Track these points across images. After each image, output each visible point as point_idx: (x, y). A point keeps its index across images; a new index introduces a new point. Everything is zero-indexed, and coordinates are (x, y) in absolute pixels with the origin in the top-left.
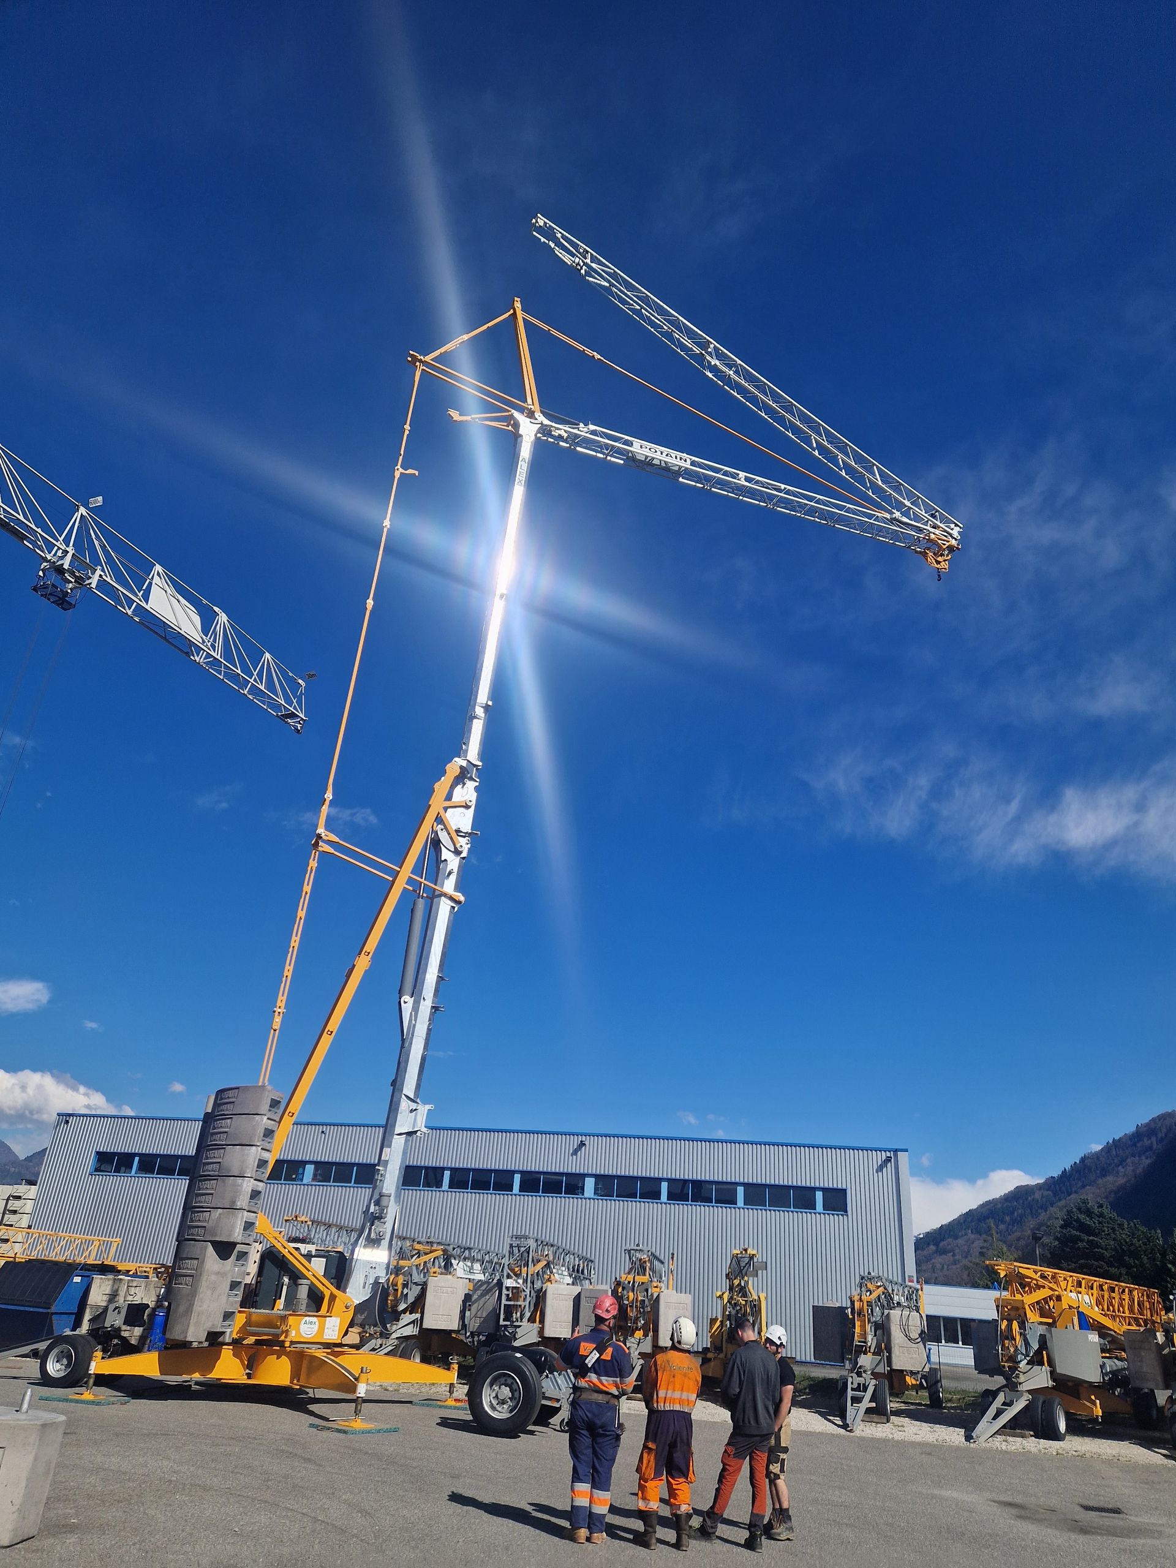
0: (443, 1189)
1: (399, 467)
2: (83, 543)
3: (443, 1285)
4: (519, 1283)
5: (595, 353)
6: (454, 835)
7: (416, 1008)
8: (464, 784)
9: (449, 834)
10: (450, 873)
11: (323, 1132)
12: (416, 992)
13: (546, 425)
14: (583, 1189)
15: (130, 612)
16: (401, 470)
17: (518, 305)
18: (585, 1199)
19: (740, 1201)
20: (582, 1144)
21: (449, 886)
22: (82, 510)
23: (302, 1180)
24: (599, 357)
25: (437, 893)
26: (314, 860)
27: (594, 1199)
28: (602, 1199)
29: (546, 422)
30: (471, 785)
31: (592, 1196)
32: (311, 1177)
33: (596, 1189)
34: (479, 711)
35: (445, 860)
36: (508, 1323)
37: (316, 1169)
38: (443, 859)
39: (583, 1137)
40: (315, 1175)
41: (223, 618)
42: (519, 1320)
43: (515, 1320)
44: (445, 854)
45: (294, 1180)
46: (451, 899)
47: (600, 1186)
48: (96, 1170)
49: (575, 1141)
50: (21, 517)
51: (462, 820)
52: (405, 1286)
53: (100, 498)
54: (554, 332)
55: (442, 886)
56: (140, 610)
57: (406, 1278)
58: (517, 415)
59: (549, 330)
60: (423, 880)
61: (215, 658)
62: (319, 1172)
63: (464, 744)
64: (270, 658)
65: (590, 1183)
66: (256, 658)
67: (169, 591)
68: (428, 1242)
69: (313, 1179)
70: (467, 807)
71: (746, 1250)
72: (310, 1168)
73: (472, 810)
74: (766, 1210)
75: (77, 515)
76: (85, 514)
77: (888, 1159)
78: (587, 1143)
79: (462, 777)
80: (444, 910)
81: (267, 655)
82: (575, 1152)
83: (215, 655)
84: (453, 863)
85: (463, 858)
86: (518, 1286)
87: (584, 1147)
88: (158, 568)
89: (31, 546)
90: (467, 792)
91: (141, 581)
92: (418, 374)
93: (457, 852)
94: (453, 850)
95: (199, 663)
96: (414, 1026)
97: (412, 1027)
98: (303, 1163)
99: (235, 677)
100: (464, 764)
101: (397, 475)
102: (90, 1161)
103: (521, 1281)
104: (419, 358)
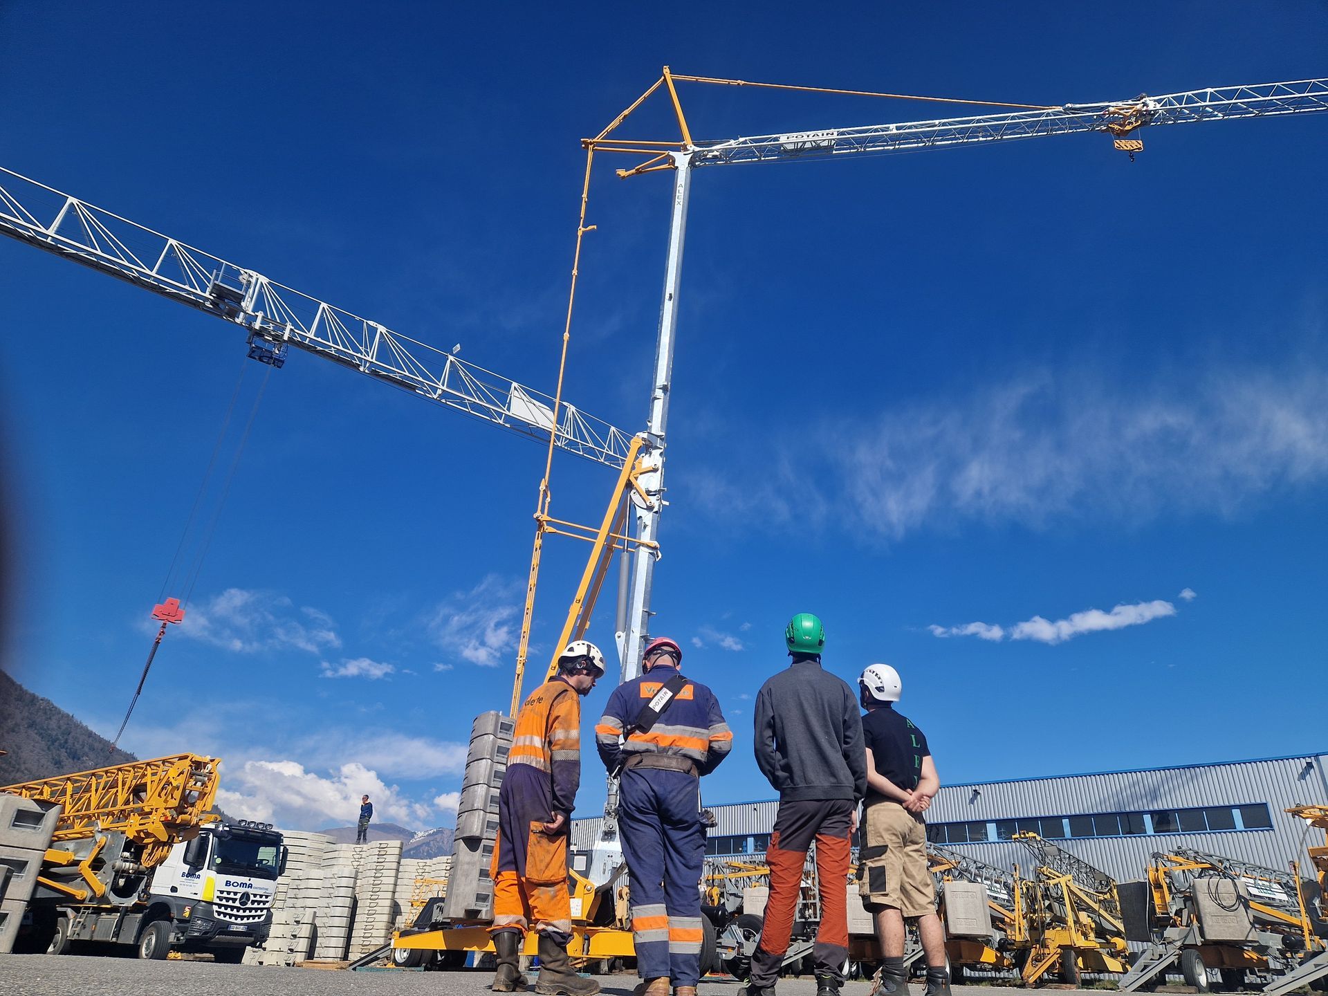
1: (581, 227)
2: (455, 381)
3: (757, 894)
5: (739, 81)
6: (645, 495)
7: (627, 641)
8: (651, 453)
9: (641, 496)
10: (645, 527)
12: (627, 629)
13: (698, 151)
14: (986, 834)
15: (501, 422)
16: (583, 229)
17: (666, 70)
18: (990, 843)
19: (1150, 829)
20: (976, 793)
21: (646, 537)
22: (451, 358)
23: (746, 851)
24: (743, 82)
25: (637, 544)
26: (538, 539)
27: (998, 843)
28: (1006, 842)
29: (697, 149)
30: (656, 453)
31: (997, 840)
32: (753, 848)
33: (999, 834)
34: (659, 393)
35: (641, 517)
36: (803, 920)
37: (756, 841)
38: (638, 516)
39: (977, 786)
40: (756, 846)
41: (572, 409)
42: (812, 916)
43: (807, 916)
44: (640, 512)
46: (648, 547)
47: (1002, 830)
49: (969, 791)
50: (407, 374)
51: (653, 482)
52: (722, 895)
53: (458, 345)
54: (702, 79)
55: (640, 539)
56: (509, 419)
57: (722, 890)
58: (671, 153)
59: (697, 79)
60: (626, 537)
61: (570, 440)
63: (649, 422)
64: (615, 430)
65: (992, 829)
66: (604, 433)
67: (525, 399)
69: (755, 850)
70: (655, 470)
72: (751, 841)
73: (659, 472)
74: (1179, 835)
75: (448, 362)
76: (453, 360)
77: (1310, 765)
78: (981, 792)
79: (647, 448)
80: (643, 557)
81: (613, 428)
82: (972, 801)
83: (569, 437)
84: (648, 518)
85: (656, 512)
86: (808, 886)
87: (979, 796)
88: (514, 384)
89: (422, 393)
90: (655, 459)
91: (504, 400)
92: (590, 154)
93: (650, 508)
94: (645, 507)
95: (561, 447)
96: (627, 654)
97: (626, 656)
98: (745, 837)
99: (590, 451)
100: (645, 435)
101: (580, 233)
103: (809, 882)
104: (589, 141)
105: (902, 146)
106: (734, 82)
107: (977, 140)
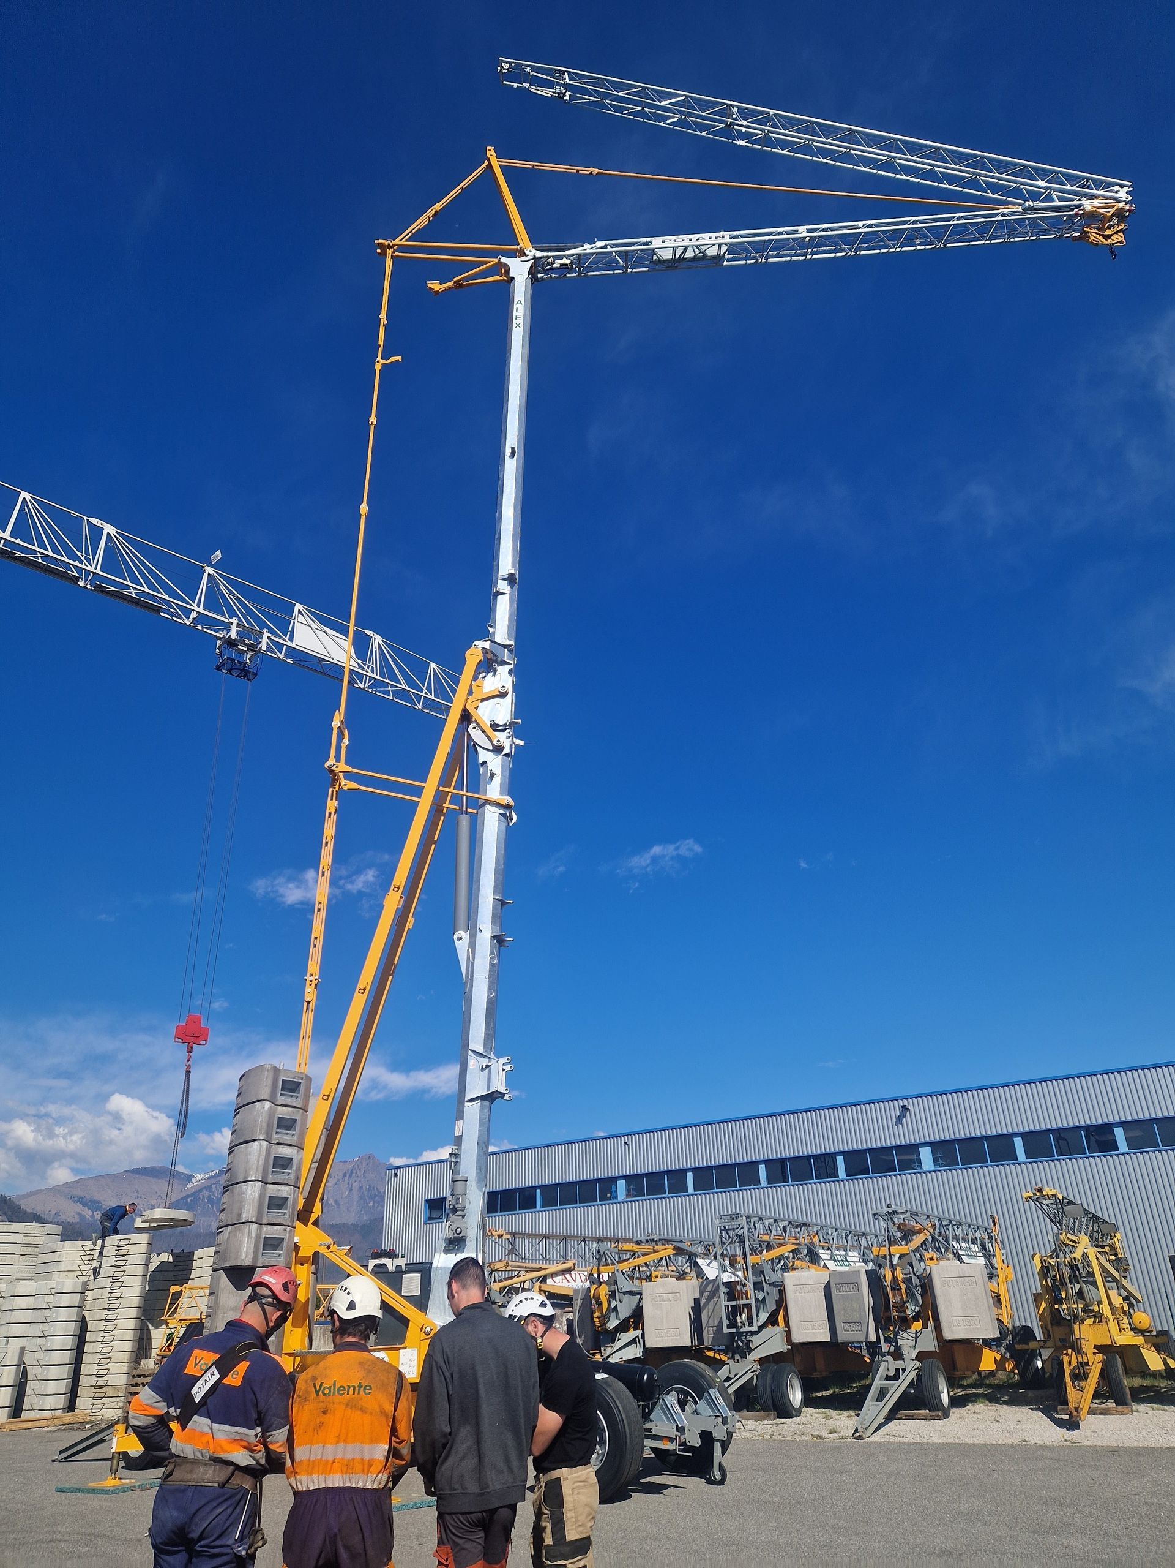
0: (762, 1186)
1: (379, 358)
2: (214, 600)
3: (661, 1290)
4: (738, 1276)
5: (592, 169)
6: (490, 731)
7: (472, 944)
8: (495, 671)
9: (484, 732)
10: (492, 776)
11: (626, 1143)
12: (472, 926)
13: (542, 258)
14: (919, 1161)
15: (281, 656)
16: (382, 361)
17: (491, 152)
18: (924, 1172)
19: (1123, 1146)
20: (905, 1109)
21: (494, 790)
22: (209, 570)
23: (617, 1198)
24: (597, 171)
25: (481, 802)
26: (332, 799)
27: (935, 1171)
28: (945, 1170)
29: (539, 254)
30: (503, 670)
31: (933, 1168)
32: (625, 1193)
33: (935, 1160)
34: (503, 586)
35: (485, 763)
36: (734, 1330)
37: (628, 1184)
38: (481, 761)
39: (905, 1101)
40: (628, 1190)
41: (377, 639)
42: (747, 1324)
43: (740, 1324)
44: (483, 755)
45: (610, 1199)
46: (498, 805)
47: (939, 1155)
48: (430, 1218)
49: (896, 1107)
50: (146, 589)
51: (503, 711)
52: (612, 1295)
53: (219, 553)
54: (541, 166)
55: (485, 794)
56: (292, 652)
58: (504, 260)
59: (533, 166)
60: (464, 793)
61: (375, 679)
62: (632, 1187)
63: (491, 626)
64: (435, 667)
65: (926, 1154)
66: (421, 671)
67: (314, 626)
68: (647, 1241)
69: (628, 1195)
70: (502, 695)
71: (1040, 1190)
72: (622, 1184)
73: (509, 697)
74: (1159, 1151)
75: (205, 576)
76: (212, 572)
78: (911, 1107)
79: (489, 664)
80: (492, 819)
81: (433, 665)
82: (899, 1120)
83: (374, 676)
84: (495, 763)
85: (507, 755)
86: (737, 1279)
87: (908, 1113)
88: (299, 606)
89: (168, 616)
90: (502, 678)
91: (285, 626)
92: (389, 262)
93: (498, 750)
94: (491, 748)
95: (364, 689)
96: (473, 964)
97: (471, 966)
98: (615, 1179)
99: (403, 694)
100: (487, 645)
101: (378, 367)
102: (422, 1210)
103: (740, 1273)
104: (386, 244)
105: (815, 257)
106: (584, 171)
107: (913, 248)
